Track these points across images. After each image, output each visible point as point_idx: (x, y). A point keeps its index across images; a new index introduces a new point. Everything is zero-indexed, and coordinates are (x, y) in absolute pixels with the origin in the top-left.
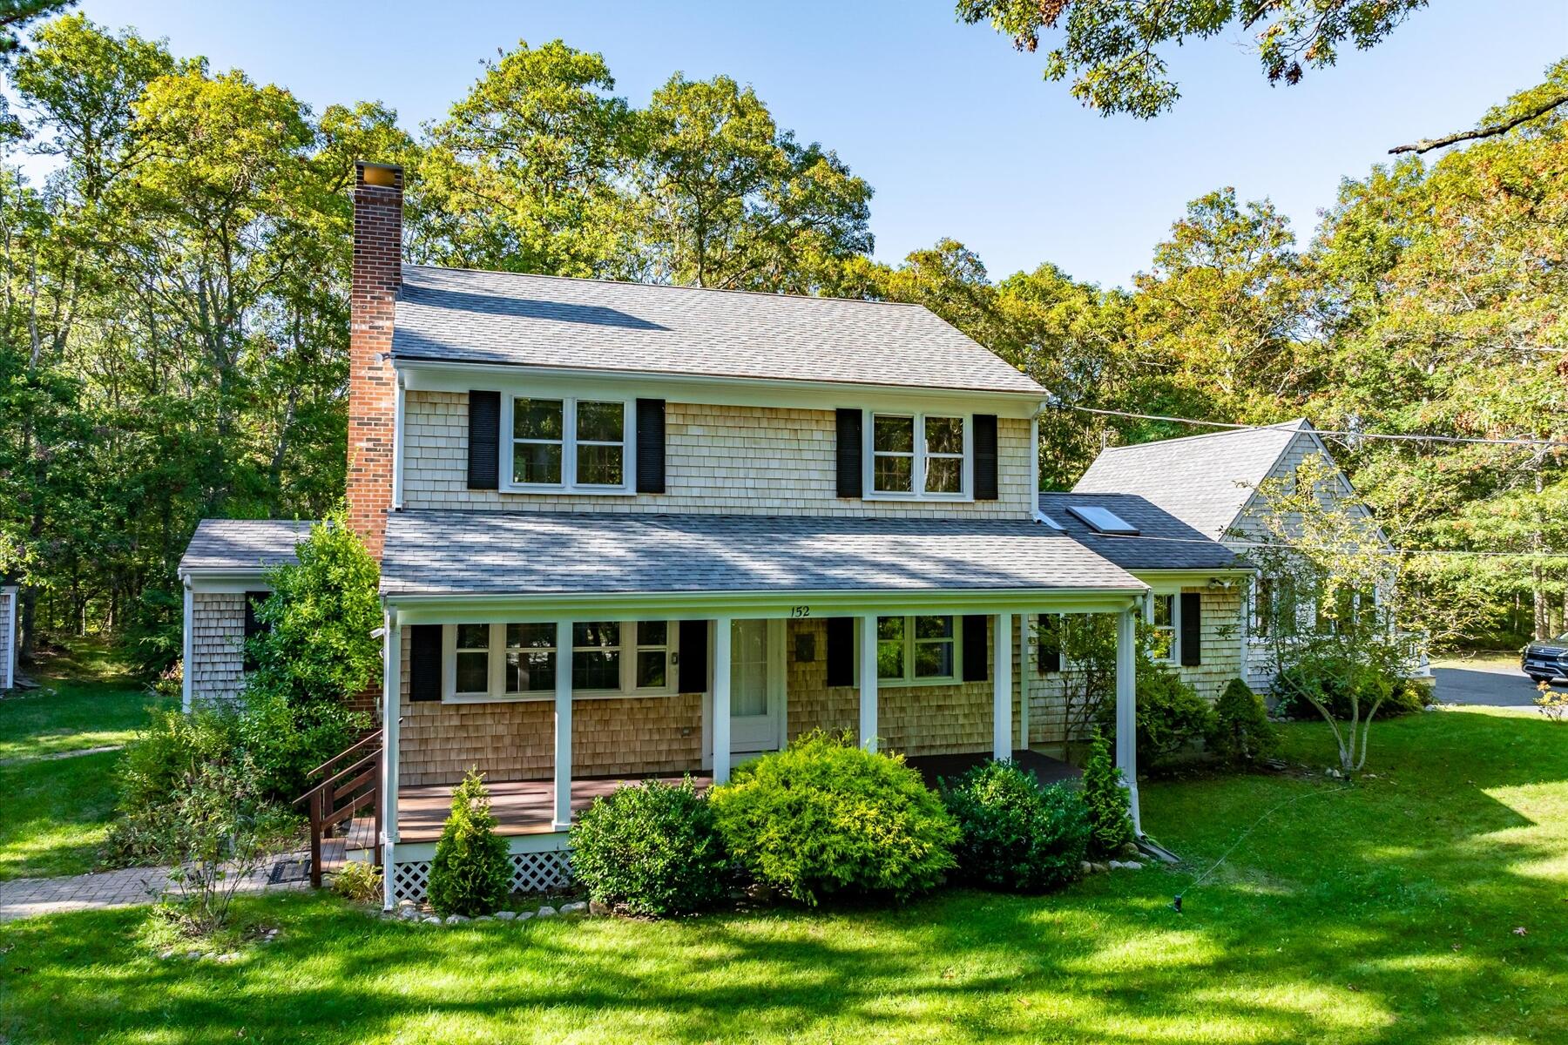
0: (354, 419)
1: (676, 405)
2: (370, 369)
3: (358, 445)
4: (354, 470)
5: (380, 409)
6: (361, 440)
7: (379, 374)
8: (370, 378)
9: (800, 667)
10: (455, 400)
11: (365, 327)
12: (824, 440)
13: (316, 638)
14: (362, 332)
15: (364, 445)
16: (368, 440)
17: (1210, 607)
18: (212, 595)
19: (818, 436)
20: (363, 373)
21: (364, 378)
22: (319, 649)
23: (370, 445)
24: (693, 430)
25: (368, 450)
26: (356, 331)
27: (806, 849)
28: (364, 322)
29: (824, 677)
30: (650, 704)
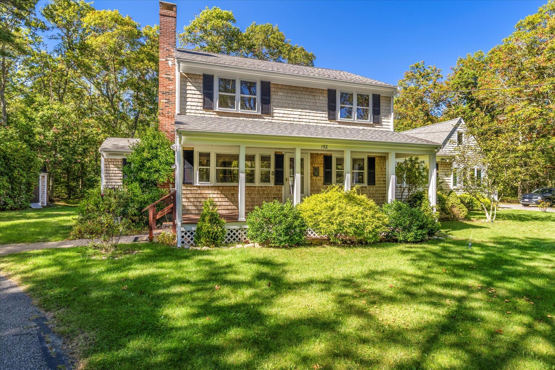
0: (161, 92)
1: (274, 84)
2: (166, 74)
3: (162, 101)
4: (160, 110)
5: (170, 89)
6: (163, 99)
7: (169, 76)
8: (166, 78)
9: (314, 178)
10: (198, 77)
11: (164, 60)
12: (324, 100)
13: (148, 164)
14: (163, 61)
15: (164, 101)
16: (166, 99)
17: (441, 168)
18: (111, 159)
19: (322, 98)
20: (163, 76)
21: (164, 78)
22: (150, 168)
23: (166, 101)
24: (280, 94)
25: (165, 103)
26: (161, 61)
27: (338, 221)
28: (164, 58)
29: (322, 182)
30: (265, 189)
